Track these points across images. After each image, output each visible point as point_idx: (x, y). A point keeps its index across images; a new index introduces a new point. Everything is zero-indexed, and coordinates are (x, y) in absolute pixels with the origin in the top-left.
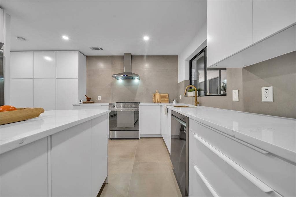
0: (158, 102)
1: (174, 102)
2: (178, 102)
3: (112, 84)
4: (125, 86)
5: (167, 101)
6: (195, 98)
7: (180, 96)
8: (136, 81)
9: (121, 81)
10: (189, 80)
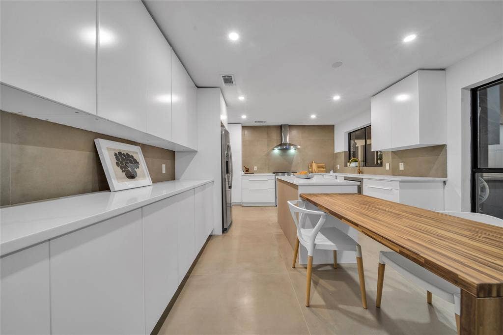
0: (315, 172)
1: (331, 172)
2: (335, 172)
3: (268, 154)
4: (281, 156)
5: (324, 171)
6: (357, 168)
7: (338, 166)
8: (292, 151)
9: (276, 151)
10: (347, 150)
